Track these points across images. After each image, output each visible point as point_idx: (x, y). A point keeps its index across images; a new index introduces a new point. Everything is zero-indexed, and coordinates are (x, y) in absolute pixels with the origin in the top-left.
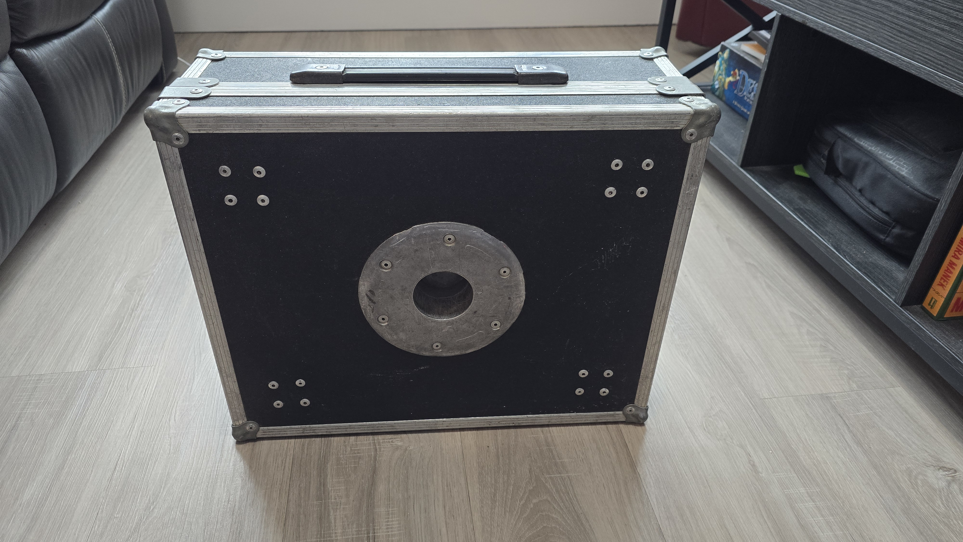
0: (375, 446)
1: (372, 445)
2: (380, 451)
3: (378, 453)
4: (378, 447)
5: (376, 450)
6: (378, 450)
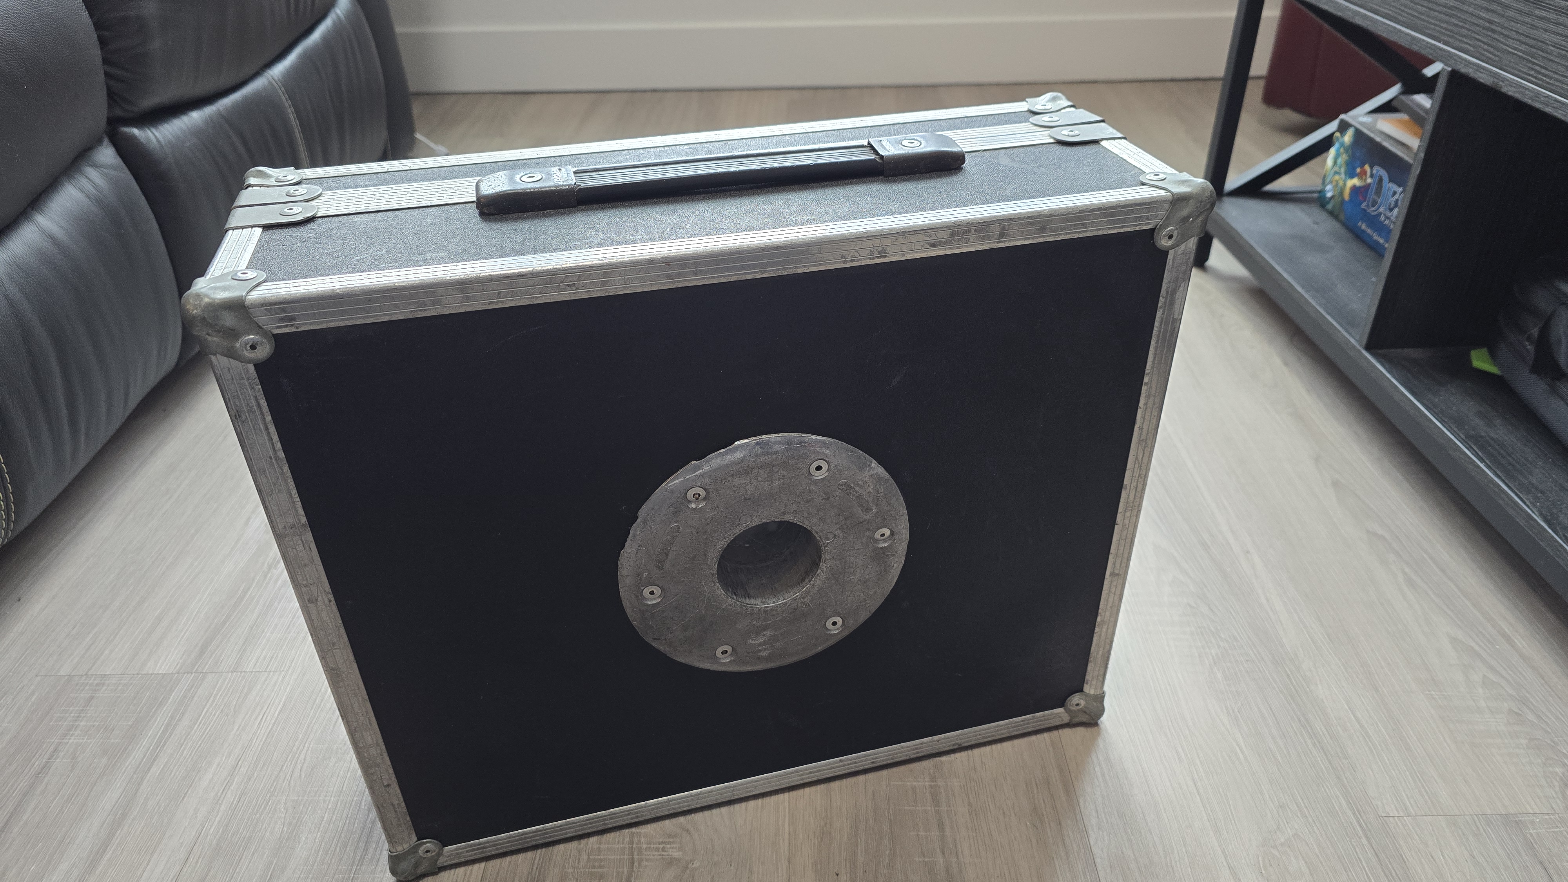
0: (633, 856)
1: (627, 852)
2: (640, 865)
3: (635, 869)
4: (636, 857)
5: (633, 863)
6: (636, 864)
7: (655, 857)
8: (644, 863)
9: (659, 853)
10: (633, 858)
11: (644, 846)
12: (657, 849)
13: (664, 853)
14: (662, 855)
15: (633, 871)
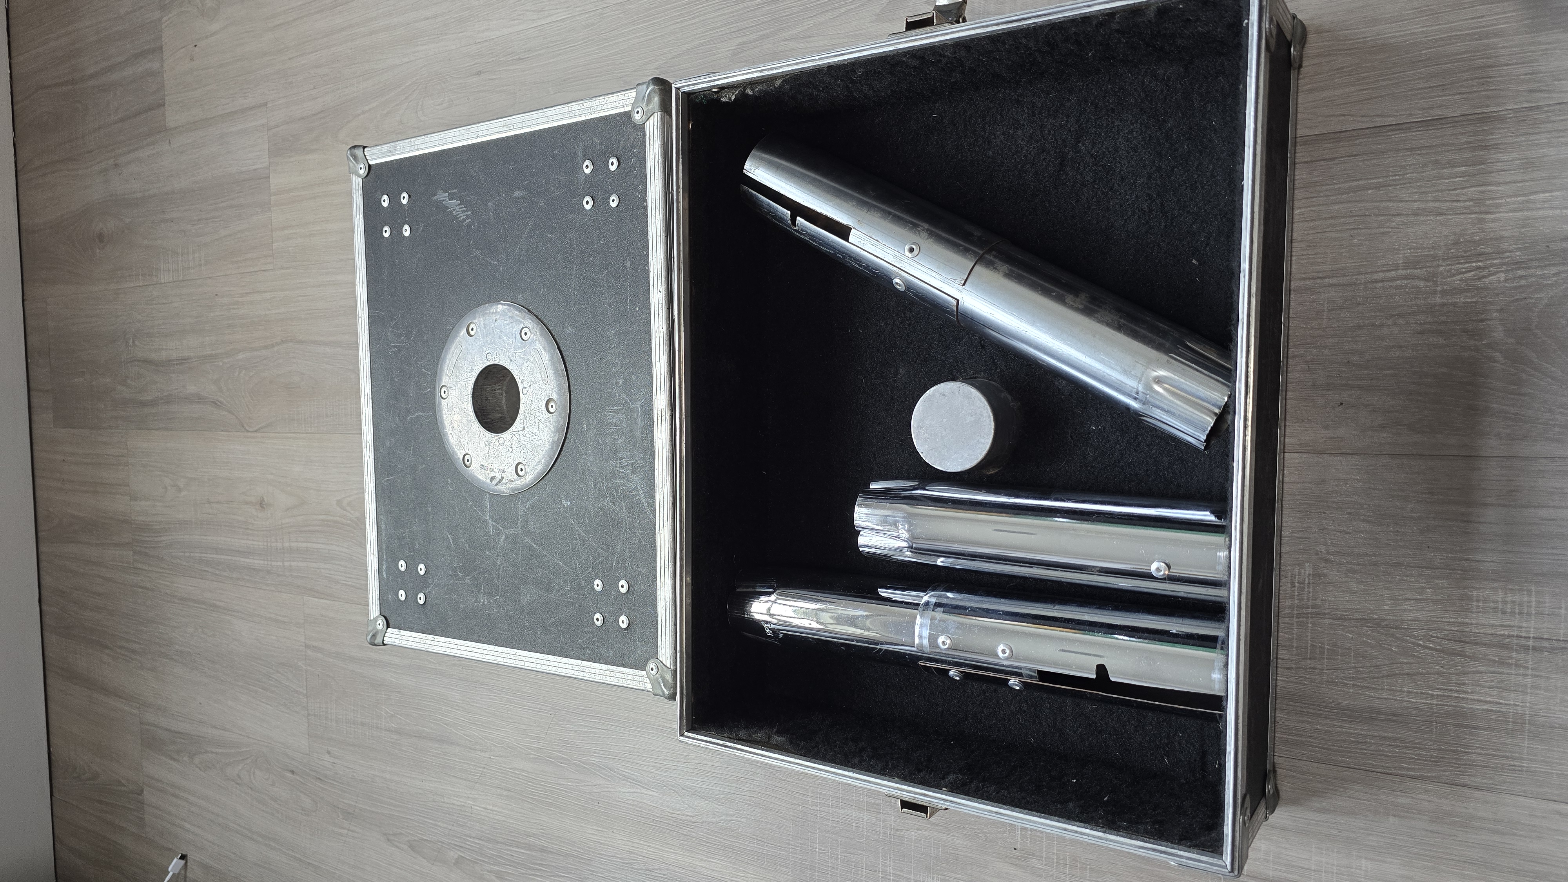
6: (1318, 611)
7: (1311, 590)
8: (1319, 602)
9: (1306, 587)
10: (1311, 613)
11: (1297, 602)
12: (1301, 589)
13: (1307, 582)
14: (1309, 583)
15: (1328, 614)
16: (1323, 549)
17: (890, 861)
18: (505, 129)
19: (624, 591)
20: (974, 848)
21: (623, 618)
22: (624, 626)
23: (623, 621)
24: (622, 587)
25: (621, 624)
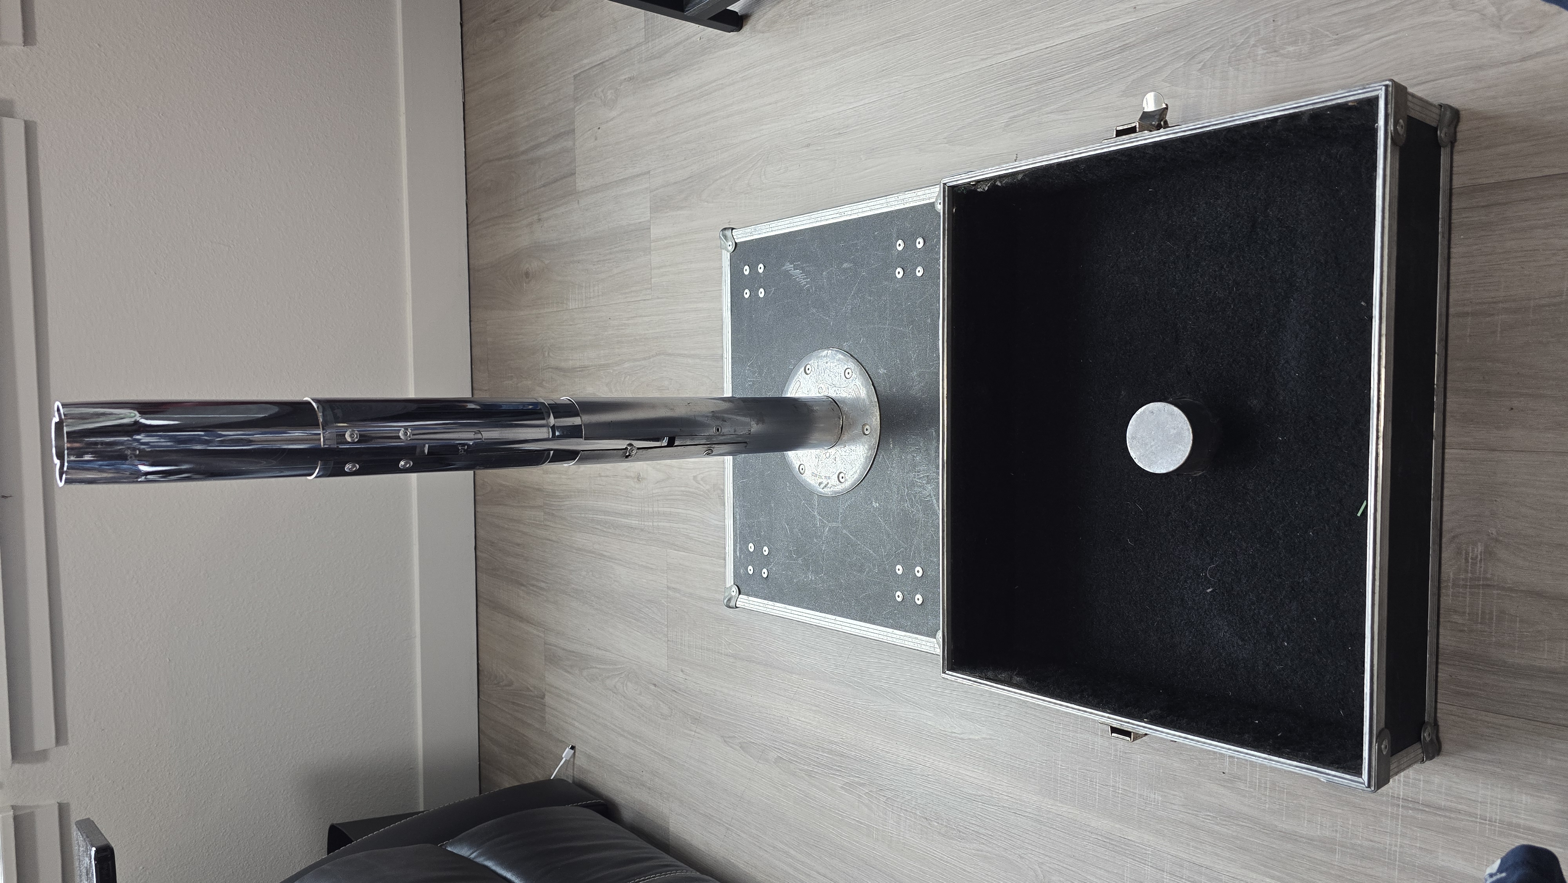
1: (1476, 590)
4: (1481, 582)
5: (1488, 586)
6: (1489, 583)
7: (1483, 566)
8: (1489, 576)
9: (1478, 563)
10: (1483, 585)
11: (1470, 575)
14: (1481, 560)
15: (1497, 586)
16: (1494, 531)
17: (1119, 778)
18: (838, 215)
19: (919, 575)
20: (1189, 771)
21: (918, 596)
22: (919, 602)
23: (919, 599)
24: (918, 572)
25: (916, 600)
